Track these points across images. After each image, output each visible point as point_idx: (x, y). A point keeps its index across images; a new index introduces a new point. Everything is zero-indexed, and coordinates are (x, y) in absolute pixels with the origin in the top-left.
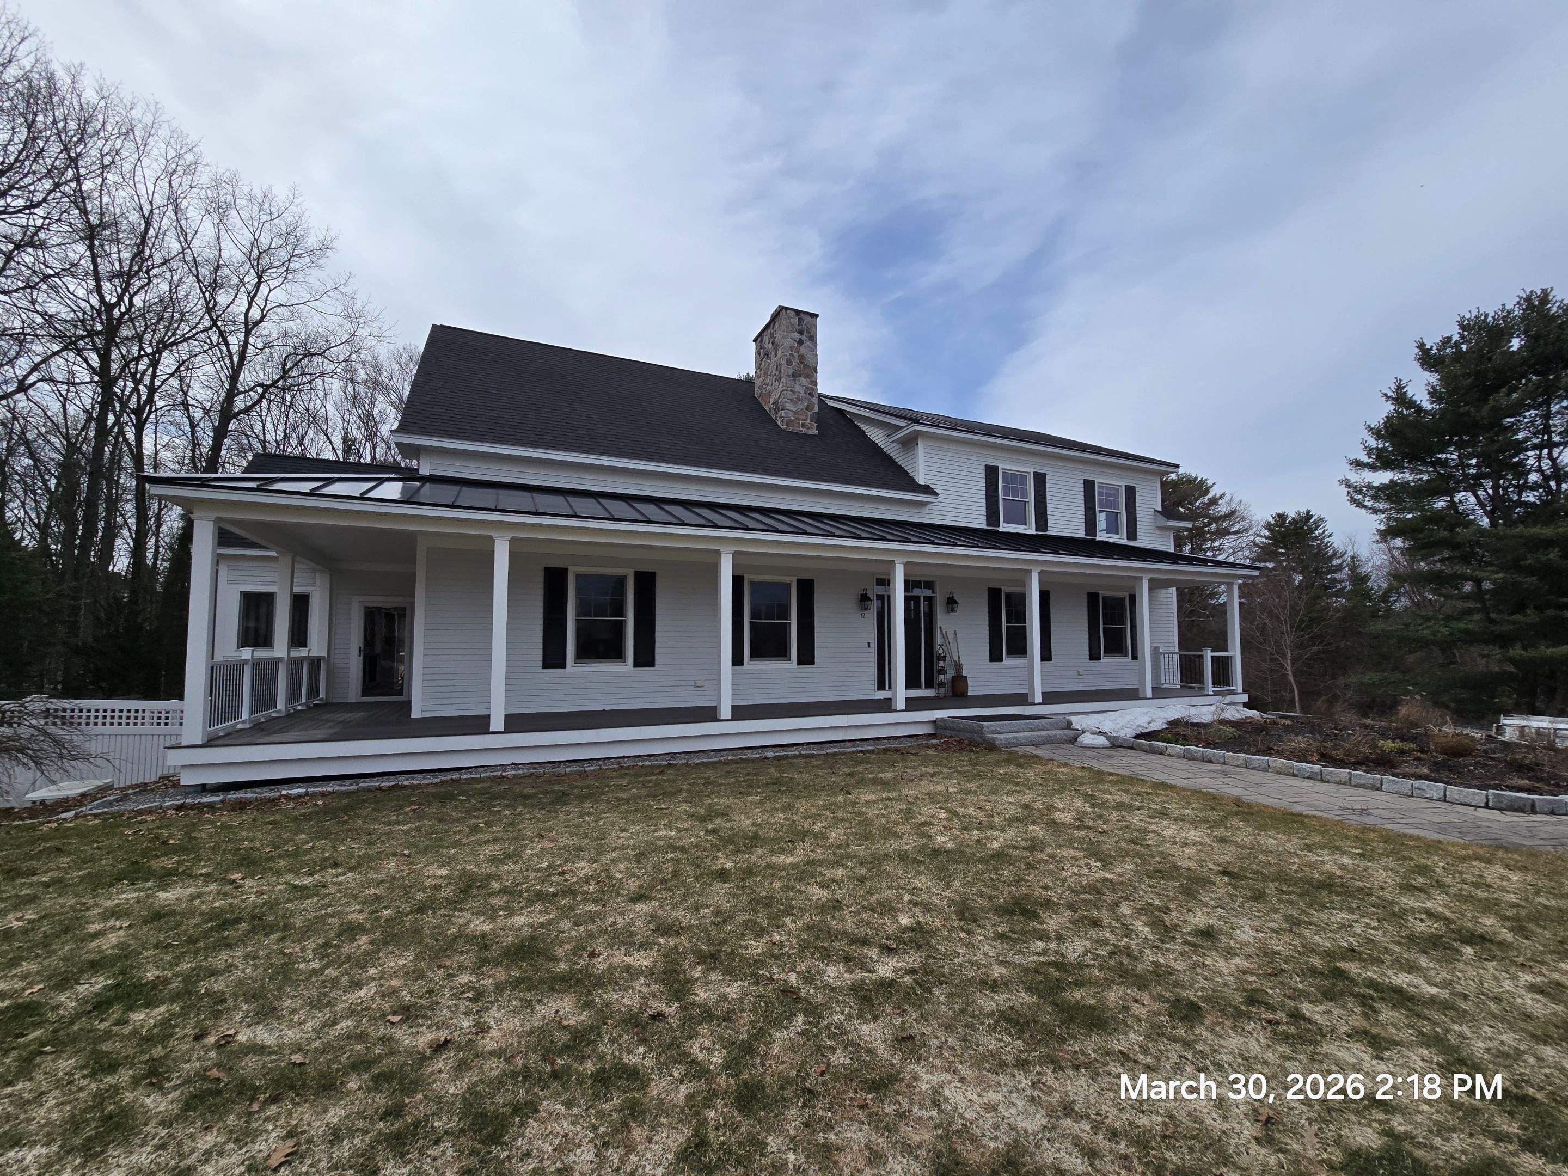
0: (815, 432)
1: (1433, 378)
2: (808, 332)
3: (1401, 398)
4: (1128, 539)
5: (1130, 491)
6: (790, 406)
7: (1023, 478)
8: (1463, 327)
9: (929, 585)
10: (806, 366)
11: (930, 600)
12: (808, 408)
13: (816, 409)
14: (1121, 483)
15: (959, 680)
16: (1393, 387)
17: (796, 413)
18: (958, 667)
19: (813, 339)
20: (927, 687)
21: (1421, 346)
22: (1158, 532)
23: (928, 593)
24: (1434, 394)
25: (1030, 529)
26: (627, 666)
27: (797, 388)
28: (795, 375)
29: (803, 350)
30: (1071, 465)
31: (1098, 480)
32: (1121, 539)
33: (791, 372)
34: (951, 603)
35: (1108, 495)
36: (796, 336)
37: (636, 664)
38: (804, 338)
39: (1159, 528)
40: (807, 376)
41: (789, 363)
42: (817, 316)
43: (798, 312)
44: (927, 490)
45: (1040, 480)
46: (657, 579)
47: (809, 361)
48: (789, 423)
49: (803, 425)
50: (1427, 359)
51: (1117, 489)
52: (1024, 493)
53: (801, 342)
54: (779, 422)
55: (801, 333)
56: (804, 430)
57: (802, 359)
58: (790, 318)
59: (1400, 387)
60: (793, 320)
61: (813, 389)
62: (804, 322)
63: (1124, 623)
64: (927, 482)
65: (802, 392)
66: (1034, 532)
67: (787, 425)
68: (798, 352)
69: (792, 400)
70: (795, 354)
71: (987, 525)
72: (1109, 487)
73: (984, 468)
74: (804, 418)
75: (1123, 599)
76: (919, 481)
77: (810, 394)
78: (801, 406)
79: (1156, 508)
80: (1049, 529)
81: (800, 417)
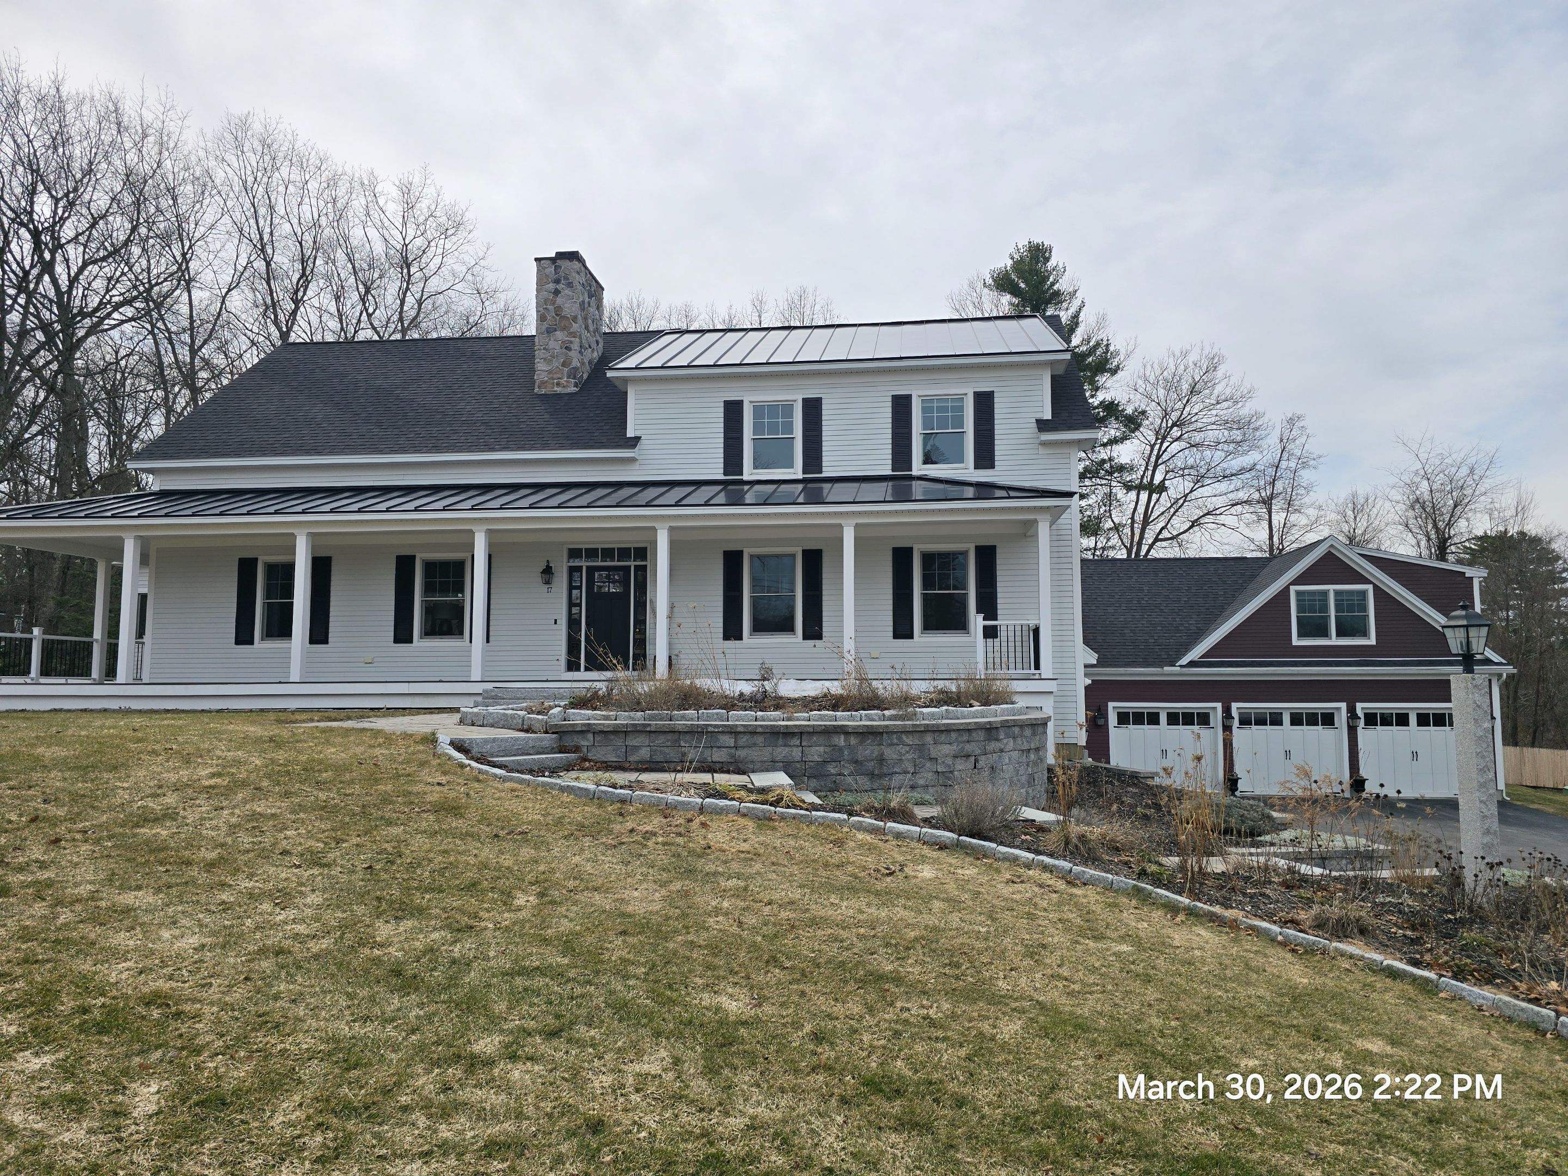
0: (573, 389)
2: (566, 278)
4: (979, 466)
5: (984, 402)
6: (542, 366)
7: (788, 409)
9: (643, 551)
10: (562, 318)
11: (644, 569)
12: (564, 365)
13: (575, 364)
17: (550, 372)
20: (636, 668)
25: (797, 472)
27: (552, 344)
28: (549, 331)
29: (559, 300)
31: (919, 392)
32: (966, 470)
33: (543, 328)
35: (941, 409)
36: (551, 286)
38: (560, 287)
39: (1043, 445)
40: (563, 329)
41: (543, 318)
44: (636, 443)
45: (813, 408)
49: (558, 384)
51: (961, 399)
52: (789, 427)
53: (557, 292)
54: (535, 385)
55: (557, 281)
56: (558, 390)
57: (557, 310)
58: (544, 268)
60: (547, 271)
61: (571, 342)
62: (560, 267)
63: (965, 587)
64: (638, 434)
65: (558, 348)
66: (800, 476)
67: (539, 387)
68: (554, 304)
69: (545, 359)
70: (551, 307)
71: (725, 474)
72: (941, 399)
73: (722, 404)
74: (559, 376)
75: (965, 553)
76: (630, 433)
77: (566, 348)
78: (556, 364)
79: (1039, 416)
80: (824, 469)
81: (555, 376)
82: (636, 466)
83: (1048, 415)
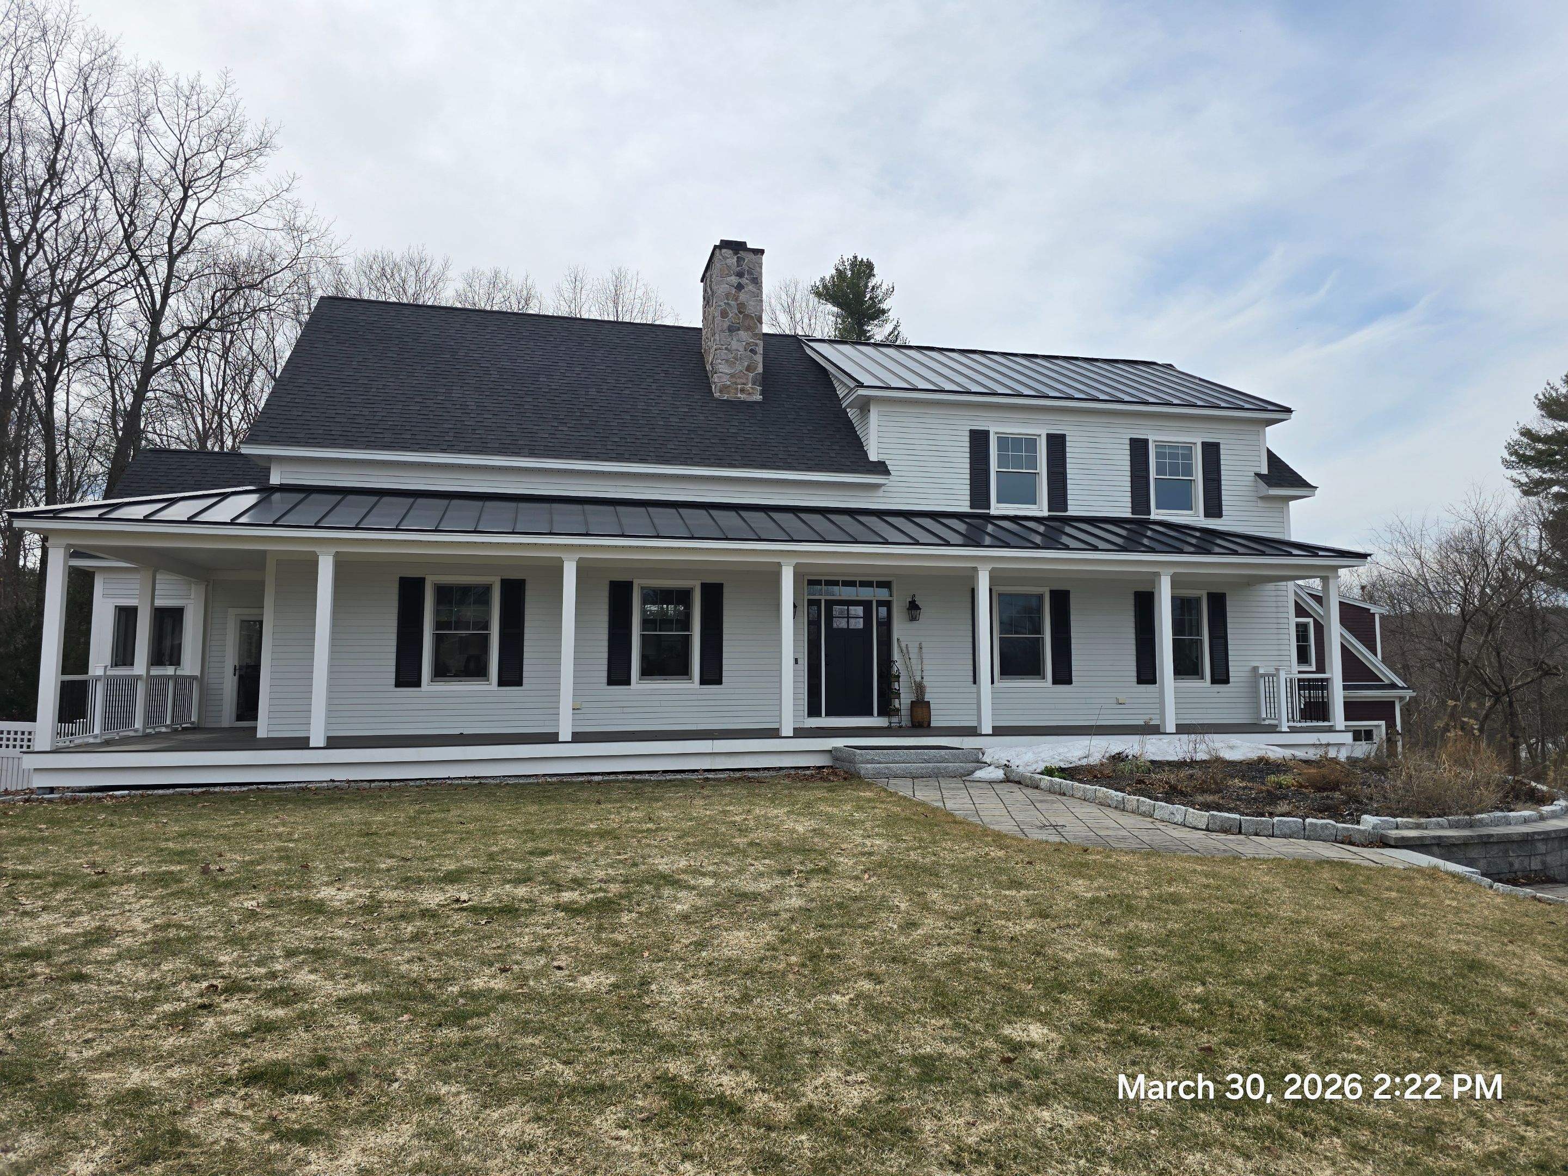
0: (759, 398)
2: (750, 273)
4: (1207, 515)
5: (1211, 452)
6: (724, 368)
7: (1031, 443)
9: (886, 585)
10: (747, 316)
11: (888, 604)
12: (748, 369)
13: (760, 369)
14: (1196, 438)
15: (920, 706)
17: (732, 376)
18: (920, 688)
19: (757, 281)
20: (880, 714)
22: (1260, 504)
23: (882, 594)
25: (1041, 509)
26: (490, 686)
27: (735, 345)
28: (732, 330)
29: (743, 296)
30: (1104, 420)
31: (1154, 437)
32: (1195, 517)
33: (726, 325)
34: (913, 608)
35: (1173, 456)
36: (734, 280)
37: (501, 683)
38: (744, 281)
39: (1262, 498)
40: (748, 329)
41: (724, 314)
42: (762, 252)
44: (881, 468)
45: (1057, 444)
46: (527, 585)
47: (751, 309)
48: (724, 389)
49: (742, 391)
51: (1189, 448)
52: (1033, 463)
53: (740, 287)
54: (714, 389)
55: (740, 275)
56: (743, 397)
57: (741, 307)
58: (725, 258)
60: (729, 261)
61: (756, 345)
62: (744, 260)
63: (1199, 632)
64: (882, 458)
65: (742, 349)
66: (1045, 513)
67: (721, 392)
68: (736, 300)
69: (727, 361)
70: (732, 303)
71: (971, 507)
72: (1173, 446)
73: (968, 434)
74: (744, 381)
75: (1198, 600)
76: (873, 457)
77: (752, 351)
78: (739, 367)
79: (1257, 470)
80: (1069, 507)
81: (739, 381)
82: (880, 493)
83: (1265, 471)
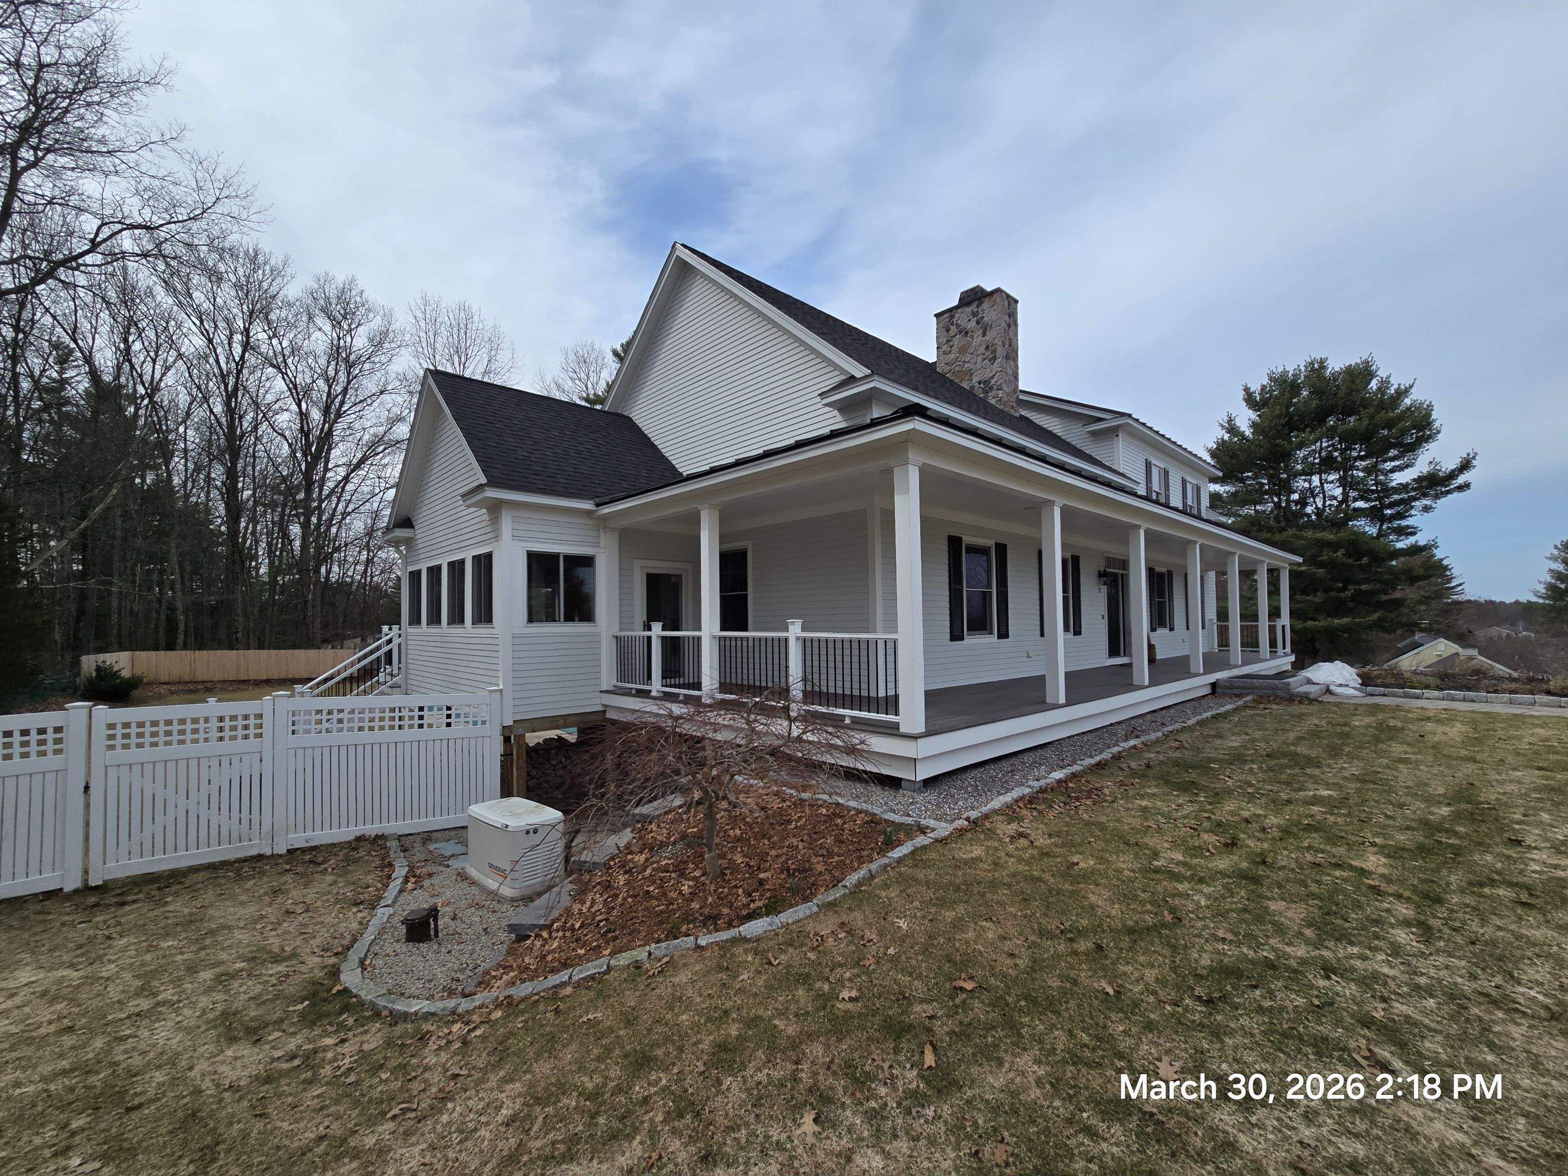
1: (1253, 415)
2: (1013, 317)
3: (1232, 429)
6: (1004, 387)
7: (1160, 473)
8: (1271, 379)
10: (1013, 350)
12: (1014, 391)
13: (1017, 393)
14: (1196, 480)
16: (1226, 418)
17: (1008, 394)
19: (1016, 324)
21: (1247, 390)
24: (1254, 425)
26: (994, 637)
27: (1009, 370)
29: (1010, 333)
30: (1178, 464)
31: (1188, 479)
33: (1005, 353)
36: (1008, 319)
37: (999, 636)
38: (1011, 321)
40: (1013, 359)
41: (1004, 345)
42: (1018, 302)
43: (1008, 296)
46: (1008, 551)
47: (1014, 344)
48: (1006, 403)
49: (1012, 407)
50: (1250, 400)
52: (1160, 486)
53: (1009, 326)
54: (993, 402)
55: (1011, 317)
56: (1012, 412)
57: (1011, 341)
58: (1004, 300)
59: (1230, 421)
60: (1004, 303)
61: (1017, 373)
62: (1011, 307)
64: (1123, 471)
65: (1011, 374)
69: (1006, 382)
70: (1007, 337)
73: (1144, 461)
76: (1120, 469)
77: (1015, 377)
78: (1011, 388)
81: (1010, 399)
